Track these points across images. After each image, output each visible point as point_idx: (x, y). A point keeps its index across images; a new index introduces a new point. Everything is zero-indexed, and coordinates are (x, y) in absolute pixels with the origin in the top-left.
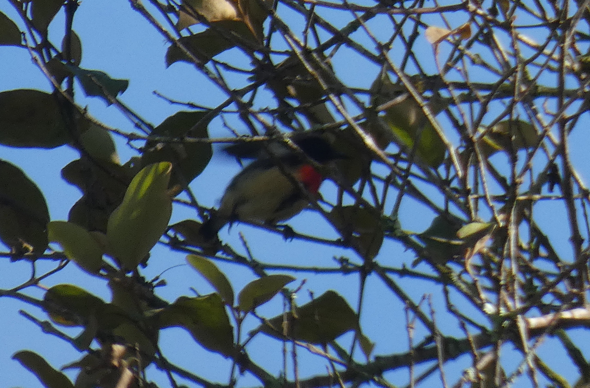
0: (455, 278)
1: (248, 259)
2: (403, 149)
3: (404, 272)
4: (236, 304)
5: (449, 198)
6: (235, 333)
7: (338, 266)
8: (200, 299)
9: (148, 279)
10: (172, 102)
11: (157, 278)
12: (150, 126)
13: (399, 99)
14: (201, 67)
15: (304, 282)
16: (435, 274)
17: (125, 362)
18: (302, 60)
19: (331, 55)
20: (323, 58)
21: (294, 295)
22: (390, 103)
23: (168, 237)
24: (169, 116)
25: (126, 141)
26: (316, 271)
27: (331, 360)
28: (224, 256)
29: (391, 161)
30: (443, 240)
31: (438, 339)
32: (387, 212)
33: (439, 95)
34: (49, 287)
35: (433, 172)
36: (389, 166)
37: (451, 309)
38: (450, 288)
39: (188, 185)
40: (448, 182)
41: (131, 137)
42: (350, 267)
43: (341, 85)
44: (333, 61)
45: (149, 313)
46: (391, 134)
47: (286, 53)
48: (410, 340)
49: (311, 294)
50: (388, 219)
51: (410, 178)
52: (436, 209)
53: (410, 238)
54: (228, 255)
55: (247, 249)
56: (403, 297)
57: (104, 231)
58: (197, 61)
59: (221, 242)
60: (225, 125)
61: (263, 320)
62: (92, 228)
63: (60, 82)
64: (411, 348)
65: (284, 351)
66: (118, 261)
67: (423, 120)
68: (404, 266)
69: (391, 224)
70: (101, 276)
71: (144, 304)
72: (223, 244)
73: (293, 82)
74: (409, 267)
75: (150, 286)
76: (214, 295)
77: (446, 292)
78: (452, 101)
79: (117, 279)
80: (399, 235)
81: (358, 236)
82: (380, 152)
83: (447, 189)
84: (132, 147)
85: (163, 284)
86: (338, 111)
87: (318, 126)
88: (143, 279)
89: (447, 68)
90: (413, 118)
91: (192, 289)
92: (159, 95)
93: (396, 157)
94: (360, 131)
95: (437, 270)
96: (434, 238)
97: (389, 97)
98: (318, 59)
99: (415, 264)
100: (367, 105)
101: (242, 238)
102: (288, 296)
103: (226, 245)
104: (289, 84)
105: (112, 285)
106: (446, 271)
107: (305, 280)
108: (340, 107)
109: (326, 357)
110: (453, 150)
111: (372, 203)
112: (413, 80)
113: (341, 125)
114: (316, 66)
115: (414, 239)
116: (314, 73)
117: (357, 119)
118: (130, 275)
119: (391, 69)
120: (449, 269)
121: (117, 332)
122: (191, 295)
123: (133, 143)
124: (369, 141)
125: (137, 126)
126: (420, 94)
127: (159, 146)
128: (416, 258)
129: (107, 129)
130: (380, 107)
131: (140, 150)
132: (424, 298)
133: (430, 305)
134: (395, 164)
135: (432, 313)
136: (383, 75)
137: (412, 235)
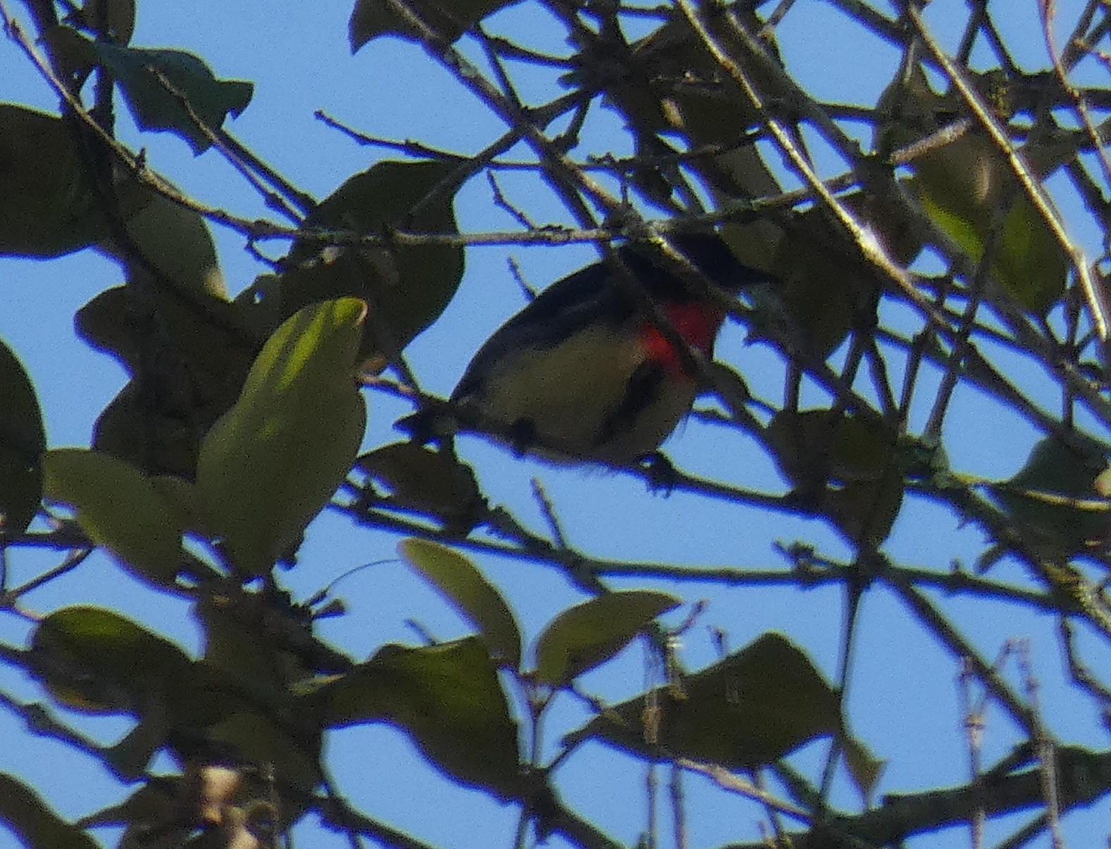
0: (1088, 597)
1: (555, 546)
2: (957, 263)
3: (956, 583)
4: (527, 667)
5: (1074, 392)
6: (525, 737)
7: (785, 566)
8: (434, 650)
9: (300, 599)
10: (363, 140)
11: (322, 596)
12: (304, 201)
13: (949, 133)
14: (440, 49)
15: (699, 607)
16: (1036, 588)
17: (237, 812)
18: (702, 31)
19: (775, 20)
20: (755, 25)
21: (673, 642)
22: (924, 144)
23: (350, 487)
24: (351, 175)
25: (244, 240)
26: (731, 578)
27: (772, 808)
28: (493, 539)
29: (927, 295)
30: (1058, 499)
31: (1047, 754)
32: (916, 426)
33: (1052, 123)
34: (43, 614)
35: (1034, 324)
36: (920, 307)
37: (1079, 678)
38: (1076, 624)
39: (400, 351)
40: (1072, 351)
41: (257, 231)
42: (817, 568)
43: (798, 97)
44: (778, 34)
45: (302, 687)
46: (927, 224)
47: (660, 12)
48: (973, 754)
49: (719, 638)
50: (918, 445)
51: (973, 339)
52: (1040, 420)
53: (974, 492)
54: (505, 535)
55: (553, 522)
56: (957, 647)
57: (190, 474)
58: (429, 33)
59: (486, 501)
60: (499, 200)
61: (594, 705)
62: (154, 467)
63: (76, 88)
64: (975, 776)
65: (650, 784)
66: (221, 552)
67: (1010, 186)
68: (956, 565)
69: (922, 458)
70: (180, 591)
71: (289, 662)
72: (492, 506)
73: (677, 87)
74: (969, 569)
75: (303, 614)
76: (471, 639)
77: (1066, 634)
78: (1084, 141)
79: (221, 600)
80: (944, 484)
81: (837, 488)
82: (896, 271)
83: (1069, 367)
84: (258, 257)
85: (336, 610)
86: (791, 164)
87: (738, 203)
88: (286, 596)
89: (1074, 54)
90: (984, 184)
91: (412, 624)
92: (330, 122)
93: (941, 286)
94: (847, 217)
95: (1043, 576)
96: (1032, 493)
97: (922, 128)
98: (742, 29)
99: (987, 562)
100: (867, 149)
101: (538, 493)
102: (660, 645)
103: (499, 509)
104: (664, 96)
105: (206, 614)
106: (1064, 579)
107: (701, 602)
108: (795, 154)
109: (758, 799)
110: (1085, 268)
111: (875, 403)
112: (984, 84)
113: (797, 199)
114: (736, 47)
115: (981, 494)
116: (731, 64)
117: (837, 186)
118: (253, 587)
119: (928, 55)
120: (1075, 573)
121: (217, 733)
122: (413, 642)
123: (260, 246)
124: (869, 242)
125: (273, 202)
126: (1003, 122)
127: (329, 255)
128: (990, 546)
129: (196, 210)
130: (899, 155)
131: (279, 265)
132: (1007, 650)
133: (1024, 666)
134: (939, 305)
135: (1031, 687)
136: (909, 71)
137: (976, 486)
